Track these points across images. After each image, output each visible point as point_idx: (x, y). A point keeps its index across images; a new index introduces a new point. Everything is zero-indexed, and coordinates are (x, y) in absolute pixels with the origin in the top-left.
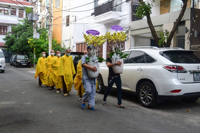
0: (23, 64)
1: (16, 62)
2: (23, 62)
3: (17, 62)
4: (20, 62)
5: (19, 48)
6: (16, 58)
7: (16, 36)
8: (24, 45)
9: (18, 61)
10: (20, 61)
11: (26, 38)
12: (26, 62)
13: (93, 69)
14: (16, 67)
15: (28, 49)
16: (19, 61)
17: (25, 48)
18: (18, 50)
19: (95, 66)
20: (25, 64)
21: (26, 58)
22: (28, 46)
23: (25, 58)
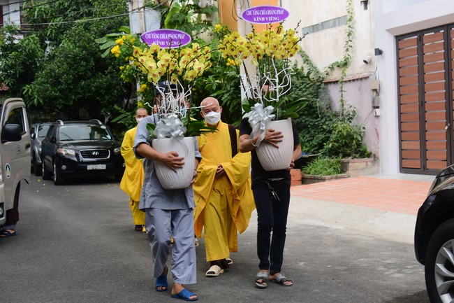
0: (90, 167)
1: (54, 157)
2: (88, 154)
3: (61, 159)
4: (77, 155)
5: (61, 91)
6: (52, 139)
7: (42, 39)
8: (81, 78)
9: (63, 152)
10: (73, 153)
11: (89, 41)
12: (102, 153)
13: (169, 161)
14: (57, 183)
15: (103, 91)
16: (68, 152)
17: (90, 91)
18: (56, 98)
19: (174, 151)
20: (102, 167)
21: (97, 136)
22: (102, 80)
23: (92, 135)
